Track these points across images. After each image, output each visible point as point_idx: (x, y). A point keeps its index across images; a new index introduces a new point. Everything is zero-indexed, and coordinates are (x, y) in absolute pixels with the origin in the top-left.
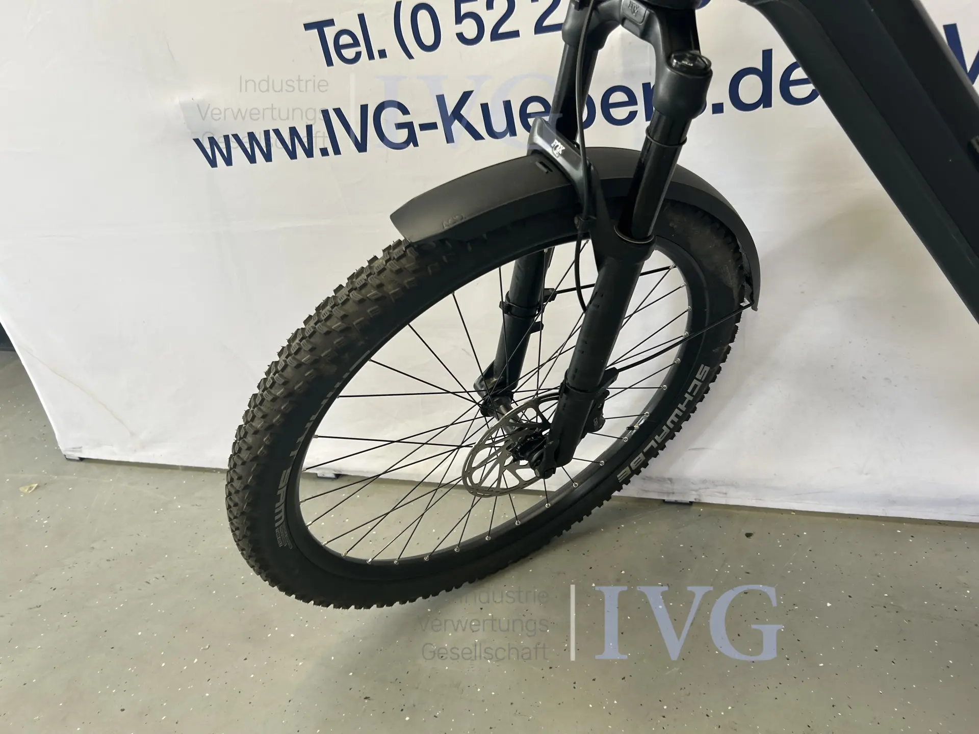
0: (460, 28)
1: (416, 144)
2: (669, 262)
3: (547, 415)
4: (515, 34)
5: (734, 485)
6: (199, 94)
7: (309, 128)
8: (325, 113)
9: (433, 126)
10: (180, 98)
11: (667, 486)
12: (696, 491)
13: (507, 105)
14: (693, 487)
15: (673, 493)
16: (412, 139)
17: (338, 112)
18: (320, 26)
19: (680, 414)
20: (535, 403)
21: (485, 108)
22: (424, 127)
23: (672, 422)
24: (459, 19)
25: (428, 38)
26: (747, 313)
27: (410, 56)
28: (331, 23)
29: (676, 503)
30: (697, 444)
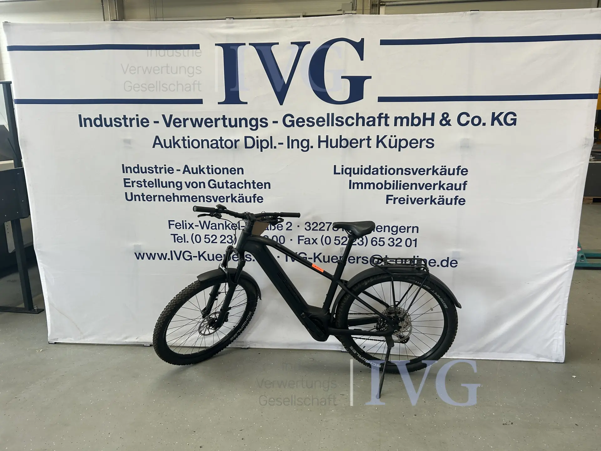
0: (205, 240)
1: (192, 260)
2: (242, 288)
3: (217, 317)
4: (216, 243)
5: (257, 342)
6: (140, 243)
7: (166, 254)
8: (171, 251)
9: (196, 257)
10: (134, 244)
11: (242, 344)
12: (249, 344)
13: (213, 255)
14: (248, 343)
15: (244, 346)
16: (191, 259)
17: (174, 251)
18: (174, 235)
19: (245, 323)
20: (215, 313)
21: (208, 255)
22: (194, 257)
23: (244, 325)
24: (205, 238)
25: (198, 240)
26: (259, 299)
27: (194, 243)
28: (177, 235)
29: (244, 348)
30: (250, 332)
